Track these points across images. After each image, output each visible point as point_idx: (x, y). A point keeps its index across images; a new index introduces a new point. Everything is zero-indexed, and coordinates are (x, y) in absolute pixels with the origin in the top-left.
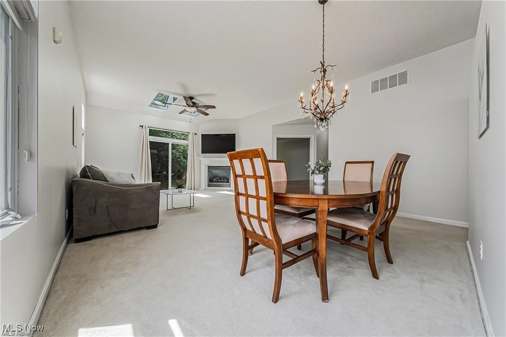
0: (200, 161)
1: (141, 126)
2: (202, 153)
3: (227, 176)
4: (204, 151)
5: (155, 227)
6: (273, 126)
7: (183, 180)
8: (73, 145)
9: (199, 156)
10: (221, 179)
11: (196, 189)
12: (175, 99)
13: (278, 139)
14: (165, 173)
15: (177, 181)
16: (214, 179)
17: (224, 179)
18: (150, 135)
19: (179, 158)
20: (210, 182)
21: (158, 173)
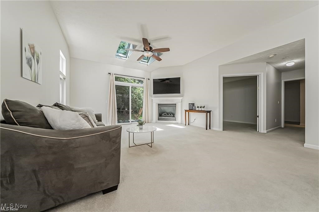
0: (152, 100)
1: (109, 73)
2: (154, 94)
3: (173, 112)
4: (155, 93)
5: (115, 188)
6: (219, 66)
7: (139, 115)
8: (22, 76)
9: (151, 96)
10: (168, 114)
11: (149, 122)
12: (134, 47)
13: (224, 78)
14: (126, 109)
15: (135, 115)
16: (163, 114)
17: (171, 115)
18: (115, 81)
19: (136, 99)
20: (160, 116)
21: (122, 109)
